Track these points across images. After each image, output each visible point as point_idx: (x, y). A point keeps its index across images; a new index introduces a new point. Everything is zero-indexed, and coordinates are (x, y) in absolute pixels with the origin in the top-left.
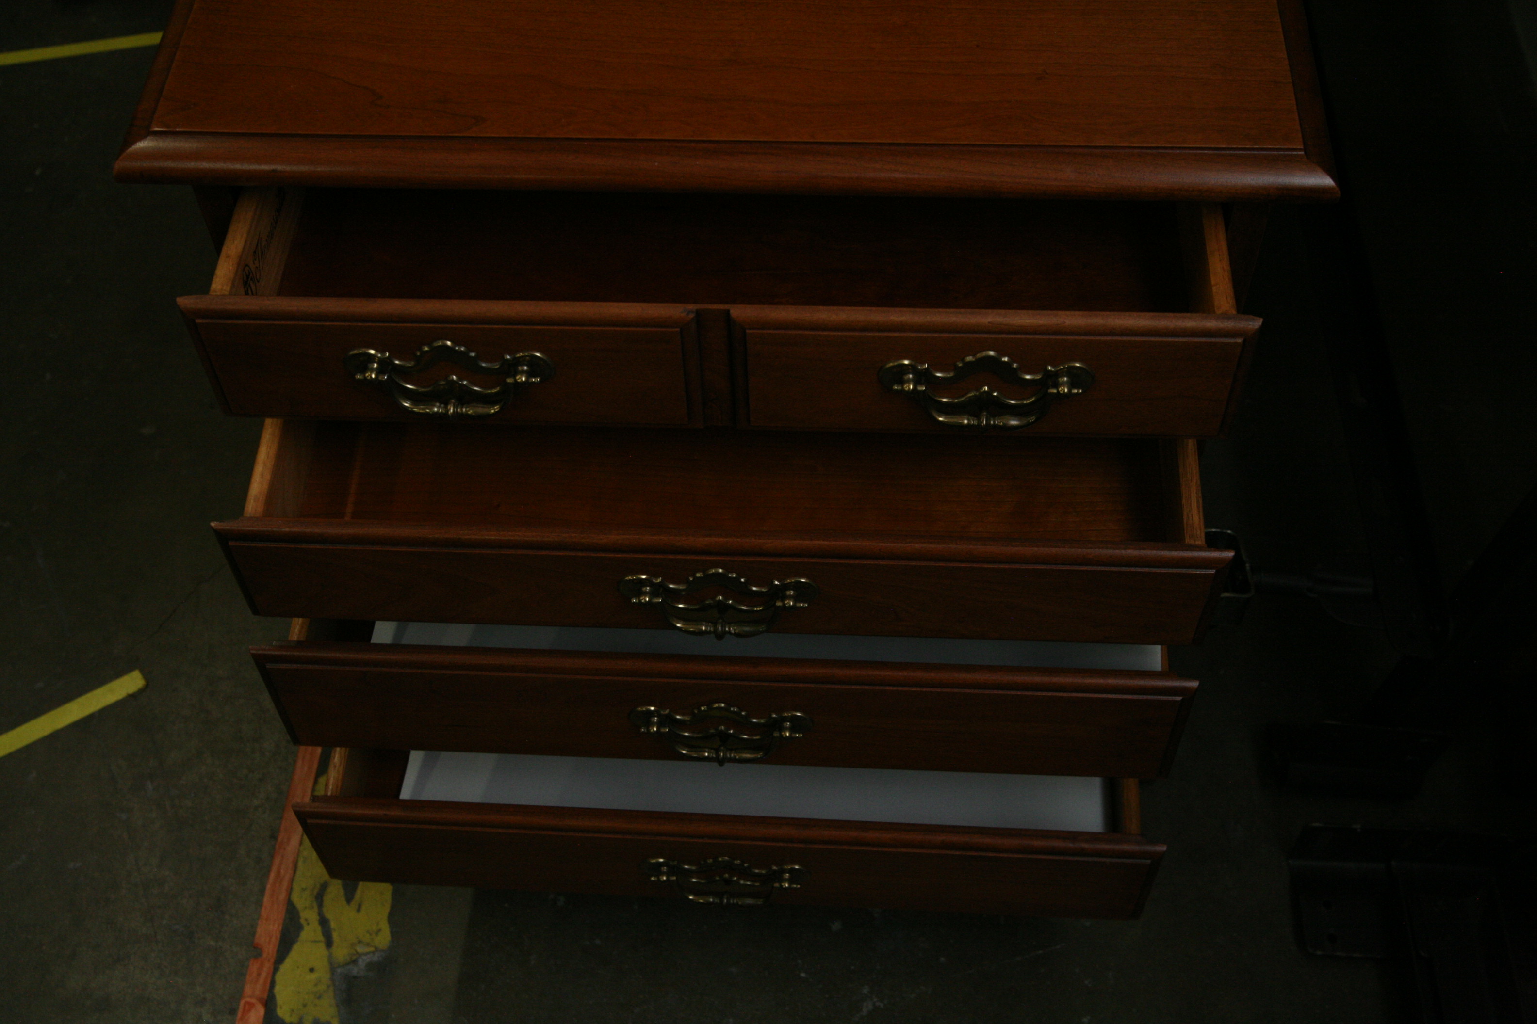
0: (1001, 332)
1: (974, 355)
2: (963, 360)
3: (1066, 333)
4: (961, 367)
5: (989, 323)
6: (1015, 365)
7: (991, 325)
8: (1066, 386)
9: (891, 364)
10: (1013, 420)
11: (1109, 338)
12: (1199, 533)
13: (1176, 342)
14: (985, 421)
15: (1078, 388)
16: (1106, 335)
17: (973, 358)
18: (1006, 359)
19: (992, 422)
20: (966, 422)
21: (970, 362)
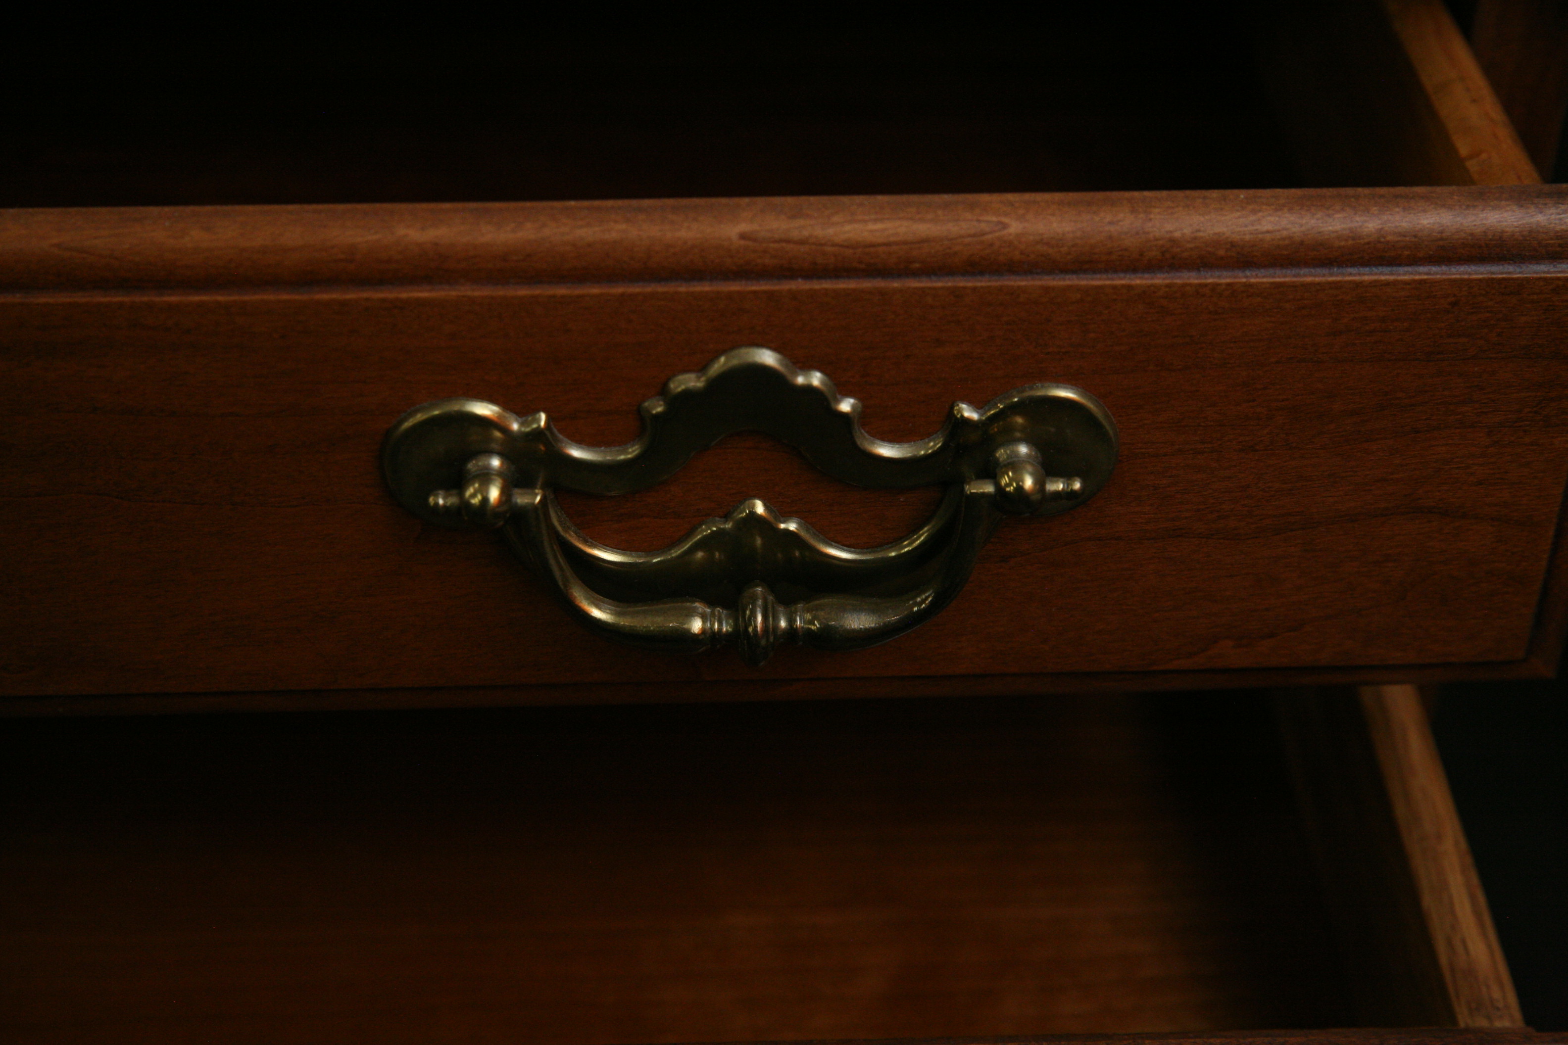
0: (788, 271)
1: (702, 369)
2: (663, 391)
3: (1013, 267)
4: (658, 415)
5: (743, 236)
6: (846, 406)
7: (750, 243)
8: (1030, 468)
9: (420, 417)
10: (857, 609)
11: (1159, 280)
12: (1496, 994)
13: (1387, 284)
14: (759, 618)
15: (1068, 476)
16: (1151, 267)
17: (698, 378)
18: (816, 379)
19: (783, 624)
20: (697, 625)
21: (688, 394)
